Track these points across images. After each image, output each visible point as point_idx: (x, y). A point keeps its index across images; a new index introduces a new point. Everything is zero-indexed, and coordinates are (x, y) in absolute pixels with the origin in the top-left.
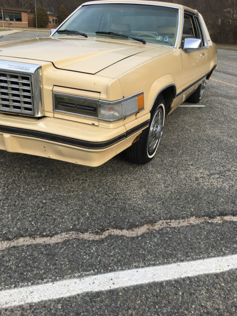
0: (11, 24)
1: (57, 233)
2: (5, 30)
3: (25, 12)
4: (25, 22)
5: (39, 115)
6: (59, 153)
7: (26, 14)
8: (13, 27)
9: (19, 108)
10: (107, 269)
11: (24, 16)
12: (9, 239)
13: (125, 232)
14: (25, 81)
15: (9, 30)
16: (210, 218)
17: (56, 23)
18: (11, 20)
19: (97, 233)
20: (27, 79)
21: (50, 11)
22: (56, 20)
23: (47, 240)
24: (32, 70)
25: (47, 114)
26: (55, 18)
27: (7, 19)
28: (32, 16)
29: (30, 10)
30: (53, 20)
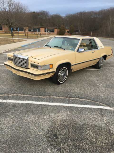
0: (50, 33)
1: (27, 95)
2: (46, 36)
3: (56, 28)
4: (56, 32)
5: (28, 68)
6: (30, 77)
7: (56, 29)
8: (50, 35)
9: (24, 66)
10: (33, 101)
11: (56, 30)
12: (17, 94)
13: (42, 97)
14: (25, 61)
15: (48, 36)
16: (66, 97)
17: (69, 32)
18: (50, 32)
19: (36, 96)
20: (26, 60)
21: (67, 27)
22: (69, 31)
23: (24, 95)
24: (27, 58)
25: (30, 68)
26: (68, 31)
27: (49, 32)
28: (59, 30)
29: (58, 28)
30: (67, 31)
